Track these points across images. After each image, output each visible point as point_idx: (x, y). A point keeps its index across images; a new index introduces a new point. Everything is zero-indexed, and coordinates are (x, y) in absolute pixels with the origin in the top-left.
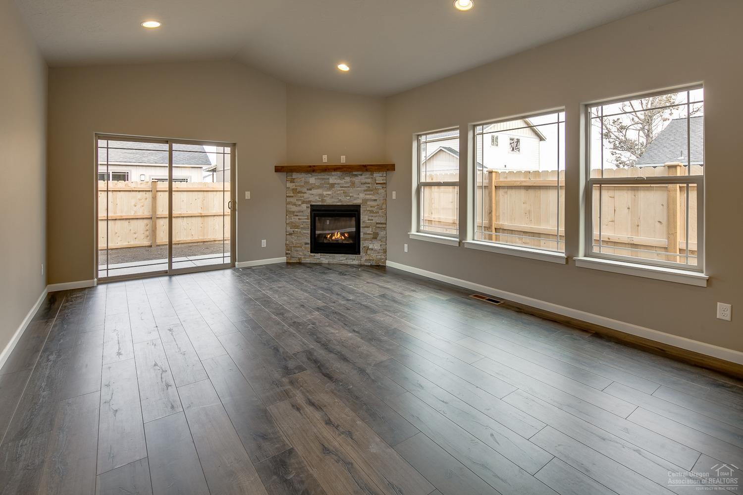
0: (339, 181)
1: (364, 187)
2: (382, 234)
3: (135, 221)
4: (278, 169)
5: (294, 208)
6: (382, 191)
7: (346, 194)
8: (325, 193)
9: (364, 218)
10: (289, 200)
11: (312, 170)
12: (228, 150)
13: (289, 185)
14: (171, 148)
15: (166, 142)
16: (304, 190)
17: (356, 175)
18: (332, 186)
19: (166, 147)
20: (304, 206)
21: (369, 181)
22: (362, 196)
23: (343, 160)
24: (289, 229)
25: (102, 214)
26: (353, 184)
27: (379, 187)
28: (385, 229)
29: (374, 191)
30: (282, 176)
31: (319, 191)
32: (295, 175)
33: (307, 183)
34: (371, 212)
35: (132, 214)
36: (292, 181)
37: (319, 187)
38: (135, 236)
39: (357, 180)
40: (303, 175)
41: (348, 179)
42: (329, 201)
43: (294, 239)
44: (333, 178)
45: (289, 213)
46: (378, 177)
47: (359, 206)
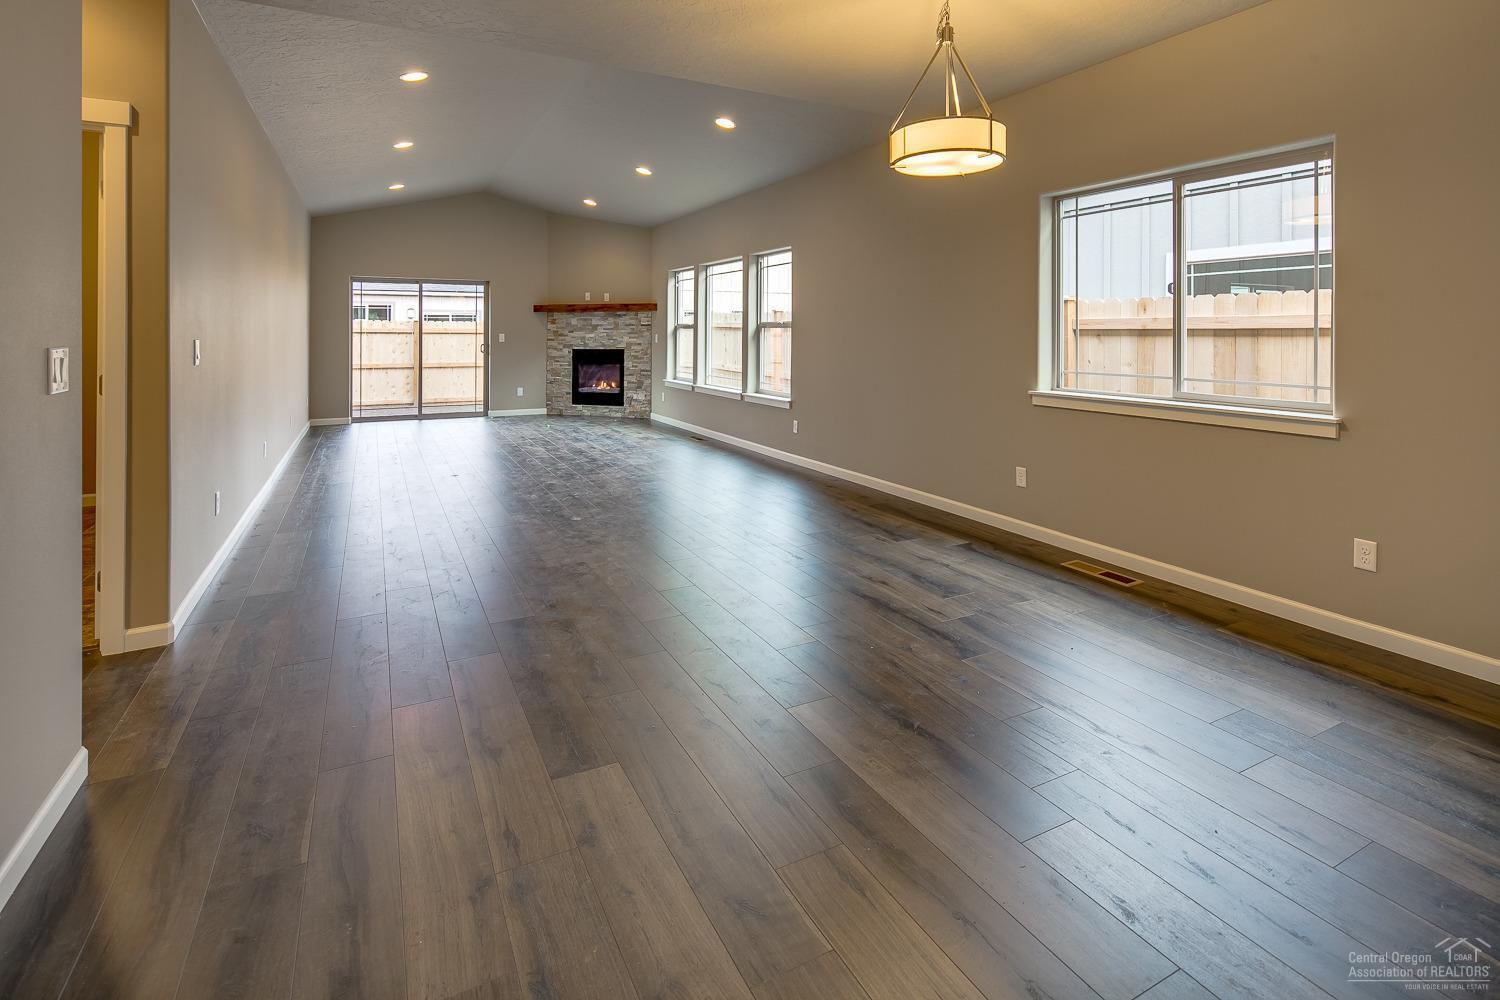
0: (601, 322)
1: (628, 329)
2: (647, 382)
3: (393, 371)
4: (537, 309)
5: (555, 353)
6: (647, 334)
7: (609, 336)
8: (588, 336)
9: (628, 364)
10: (550, 343)
11: (571, 309)
12: (481, 288)
13: (550, 326)
14: (421, 287)
15: (417, 282)
16: (566, 332)
17: (619, 316)
18: (595, 327)
19: (416, 287)
20: (566, 351)
21: (633, 322)
22: (626, 339)
23: (607, 298)
24: (550, 376)
25: (356, 362)
26: (616, 326)
27: (644, 329)
28: (650, 377)
29: (638, 333)
30: (543, 315)
31: (582, 334)
32: (556, 315)
33: (569, 324)
34: (636, 357)
35: (389, 363)
36: (553, 322)
37: (581, 329)
38: (394, 390)
39: (621, 321)
40: (565, 315)
41: (611, 320)
42: (592, 346)
43: (555, 389)
44: (596, 319)
45: (550, 358)
46: (644, 317)
47: (623, 351)
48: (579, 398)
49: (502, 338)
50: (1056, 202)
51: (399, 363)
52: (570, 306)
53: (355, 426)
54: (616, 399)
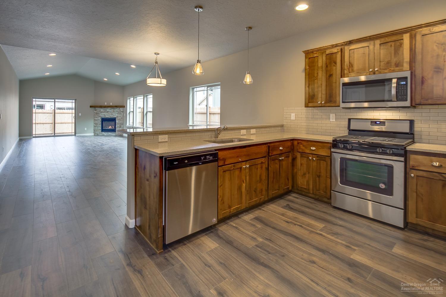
0: (110, 110)
1: (117, 112)
2: (122, 126)
3: (46, 124)
4: (91, 107)
5: (96, 119)
6: (122, 113)
7: (112, 114)
8: (106, 114)
9: (117, 121)
10: (95, 116)
11: (101, 107)
12: (74, 101)
13: (95, 111)
14: (55, 100)
15: (54, 99)
16: (100, 113)
17: (115, 109)
18: (108, 112)
19: (53, 100)
20: (99, 118)
21: (119, 110)
22: (116, 115)
23: (111, 104)
24: (95, 125)
25: (34, 122)
26: (114, 111)
27: (122, 112)
28: (123, 125)
29: (120, 114)
30: (93, 109)
31: (104, 113)
32: (97, 109)
33: (100, 111)
34: (119, 120)
35: (44, 122)
36: (96, 110)
37: (104, 112)
38: (46, 130)
39: (115, 110)
40: (99, 108)
41: (112, 110)
42: (107, 117)
43: (96, 128)
44: (108, 110)
45: (95, 120)
46: (121, 109)
47: (116, 118)
48: (103, 130)
49: (80, 114)
50: (193, 89)
51: (48, 122)
52: (100, 106)
53: (34, 139)
54: (114, 130)
